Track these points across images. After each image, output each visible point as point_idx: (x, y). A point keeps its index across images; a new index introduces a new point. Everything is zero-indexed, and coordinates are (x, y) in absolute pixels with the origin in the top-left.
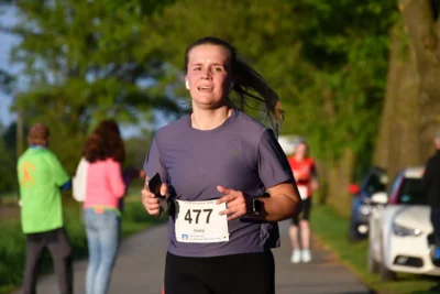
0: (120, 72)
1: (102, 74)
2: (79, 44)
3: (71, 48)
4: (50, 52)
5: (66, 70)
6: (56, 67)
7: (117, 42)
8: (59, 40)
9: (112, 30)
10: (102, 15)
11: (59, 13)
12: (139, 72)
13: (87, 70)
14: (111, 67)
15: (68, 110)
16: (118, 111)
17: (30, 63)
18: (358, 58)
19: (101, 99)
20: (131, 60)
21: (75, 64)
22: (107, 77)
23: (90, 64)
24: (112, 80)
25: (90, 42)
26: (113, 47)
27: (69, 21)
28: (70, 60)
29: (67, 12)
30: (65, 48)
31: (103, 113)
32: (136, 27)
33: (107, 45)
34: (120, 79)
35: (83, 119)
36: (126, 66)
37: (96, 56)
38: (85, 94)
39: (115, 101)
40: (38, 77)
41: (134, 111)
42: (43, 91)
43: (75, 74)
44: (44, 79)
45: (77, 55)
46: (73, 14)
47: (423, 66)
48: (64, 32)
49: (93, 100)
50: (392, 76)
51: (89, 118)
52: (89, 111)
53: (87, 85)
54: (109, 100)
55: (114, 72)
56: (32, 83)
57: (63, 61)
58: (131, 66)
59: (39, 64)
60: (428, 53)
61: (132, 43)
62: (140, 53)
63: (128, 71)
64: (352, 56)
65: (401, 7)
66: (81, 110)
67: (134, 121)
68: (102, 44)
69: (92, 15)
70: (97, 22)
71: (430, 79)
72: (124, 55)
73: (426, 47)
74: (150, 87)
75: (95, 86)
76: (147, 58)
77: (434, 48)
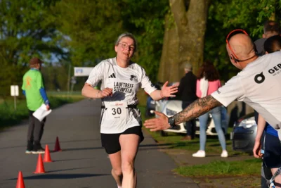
0: (34, 34)
1: (24, 35)
2: (13, 20)
3: (9, 22)
5: (7, 32)
6: (2, 31)
7: (33, 19)
8: (4, 17)
9: (30, 13)
10: (25, 6)
11: (3, 5)
12: (43, 34)
13: (17, 33)
14: (29, 31)
15: (8, 52)
16: (32, 53)
18: (150, 29)
19: (24, 47)
20: (39, 28)
21: (11, 30)
22: (27, 36)
23: (19, 30)
24: (30, 38)
25: (19, 19)
26: (30, 21)
27: (8, 8)
28: (9, 28)
29: (7, 4)
30: (6, 22)
31: (26, 54)
32: (41, 12)
33: (27, 20)
34: (33, 37)
35: (15, 57)
36: (36, 31)
37: (22, 26)
38: (16, 44)
39: (31, 48)
41: (40, 52)
43: (11, 34)
45: (12, 24)
46: (10, 5)
47: (181, 34)
48: (5, 14)
49: (20, 47)
50: (166, 38)
51: (18, 57)
52: (18, 54)
53: (17, 40)
54: (28, 49)
55: (30, 34)
57: (5, 28)
58: (40, 31)
60: (183, 27)
61: (40, 20)
62: (43, 25)
63: (38, 33)
64: (147, 30)
65: (171, 5)
66: (14, 52)
68: (24, 20)
69: (20, 6)
70: (22, 9)
71: (184, 39)
72: (36, 25)
73: (182, 24)
74: (48, 42)
75: (21, 41)
76: (47, 27)
77: (186, 24)
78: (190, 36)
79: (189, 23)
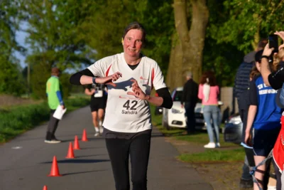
0: (68, 48)
1: (61, 48)
3: (49, 39)
4: (40, 40)
5: (47, 47)
6: (43, 45)
7: (66, 36)
8: (44, 35)
9: (65, 32)
10: (61, 26)
11: (45, 25)
12: (75, 48)
13: (55, 47)
14: (64, 46)
15: (48, 62)
16: (67, 63)
17: (33, 44)
18: (159, 43)
19: (60, 59)
20: (72, 43)
21: (50, 45)
22: (63, 50)
23: (56, 45)
24: (64, 52)
25: (56, 36)
26: (66, 38)
27: (48, 28)
28: (48, 43)
29: (48, 24)
30: (47, 39)
31: (62, 64)
32: (74, 31)
33: (63, 38)
34: (68, 51)
36: (70, 46)
37: (59, 42)
38: (54, 56)
39: (66, 59)
40: (36, 49)
41: (72, 63)
42: (38, 55)
43: (50, 48)
44: (38, 50)
45: (51, 42)
46: (50, 25)
47: (184, 49)
48: (46, 32)
49: (57, 59)
50: (173, 51)
52: (56, 63)
53: (55, 53)
54: (64, 59)
55: (65, 48)
56: (33, 52)
57: (45, 43)
58: (73, 46)
59: (36, 44)
60: (186, 43)
61: (72, 37)
62: (76, 40)
63: (71, 48)
65: (176, 26)
66: (52, 63)
67: (73, 67)
68: (61, 37)
69: (57, 26)
70: (59, 28)
71: (187, 53)
72: (69, 41)
73: (186, 41)
74: (79, 54)
75: (58, 53)
76: (78, 43)
77: (188, 41)
78: (191, 50)
79: (191, 40)
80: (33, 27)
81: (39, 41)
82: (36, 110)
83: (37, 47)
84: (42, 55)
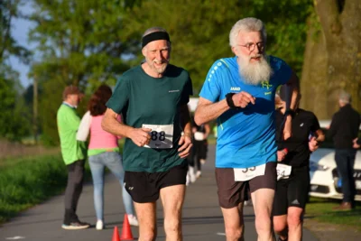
0: (109, 49)
1: (95, 50)
2: (78, 28)
3: (73, 31)
4: (57, 34)
5: (69, 47)
6: (62, 44)
7: (106, 27)
8: (65, 25)
9: (104, 18)
10: (96, 7)
12: (123, 49)
13: (85, 47)
14: (102, 45)
15: (71, 77)
16: (107, 78)
17: (43, 42)
18: (283, 39)
19: (95, 69)
21: (76, 43)
22: (100, 52)
23: (87, 43)
24: (103, 55)
25: (87, 26)
26: (104, 31)
27: (72, 11)
28: (73, 39)
30: (69, 31)
31: (97, 79)
32: (121, 16)
33: (100, 29)
34: (109, 54)
35: (81, 83)
36: (113, 44)
37: (92, 37)
38: (83, 65)
39: (105, 70)
40: (49, 52)
41: (117, 77)
42: (53, 62)
43: (76, 50)
44: (53, 53)
45: (78, 37)
46: (75, 6)
47: (331, 46)
48: (67, 19)
49: (89, 69)
50: (308, 53)
51: (86, 82)
52: (85, 78)
53: (85, 58)
54: (101, 68)
55: (104, 49)
56: (44, 56)
57: (67, 41)
58: (118, 45)
59: (49, 43)
60: (335, 36)
61: (118, 27)
62: (124, 35)
63: (115, 48)
64: (279, 41)
65: (315, 3)
66: (80, 76)
68: (96, 29)
69: (89, 7)
70: (92, 12)
71: (336, 55)
72: (112, 36)
73: (333, 32)
74: (130, 60)
75: (91, 58)
76: (129, 39)
77: (339, 32)
78: (345, 50)
79: (345, 30)
80: (43, 9)
81: (54, 36)
82: (50, 165)
83: (51, 48)
84: (60, 63)
